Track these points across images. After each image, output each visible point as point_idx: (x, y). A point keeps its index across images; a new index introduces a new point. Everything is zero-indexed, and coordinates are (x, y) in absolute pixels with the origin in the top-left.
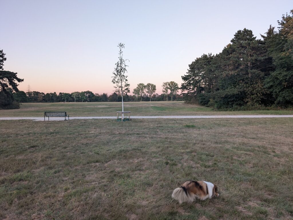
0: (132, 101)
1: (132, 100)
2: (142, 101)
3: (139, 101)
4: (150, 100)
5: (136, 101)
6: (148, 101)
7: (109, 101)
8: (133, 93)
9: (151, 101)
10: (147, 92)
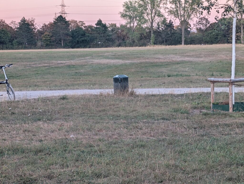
0: (119, 45)
1: (117, 43)
2: (155, 43)
3: (144, 45)
4: (183, 39)
5: (131, 45)
6: (175, 44)
7: (42, 47)
8: (124, 16)
9: (186, 43)
10: (171, 12)
